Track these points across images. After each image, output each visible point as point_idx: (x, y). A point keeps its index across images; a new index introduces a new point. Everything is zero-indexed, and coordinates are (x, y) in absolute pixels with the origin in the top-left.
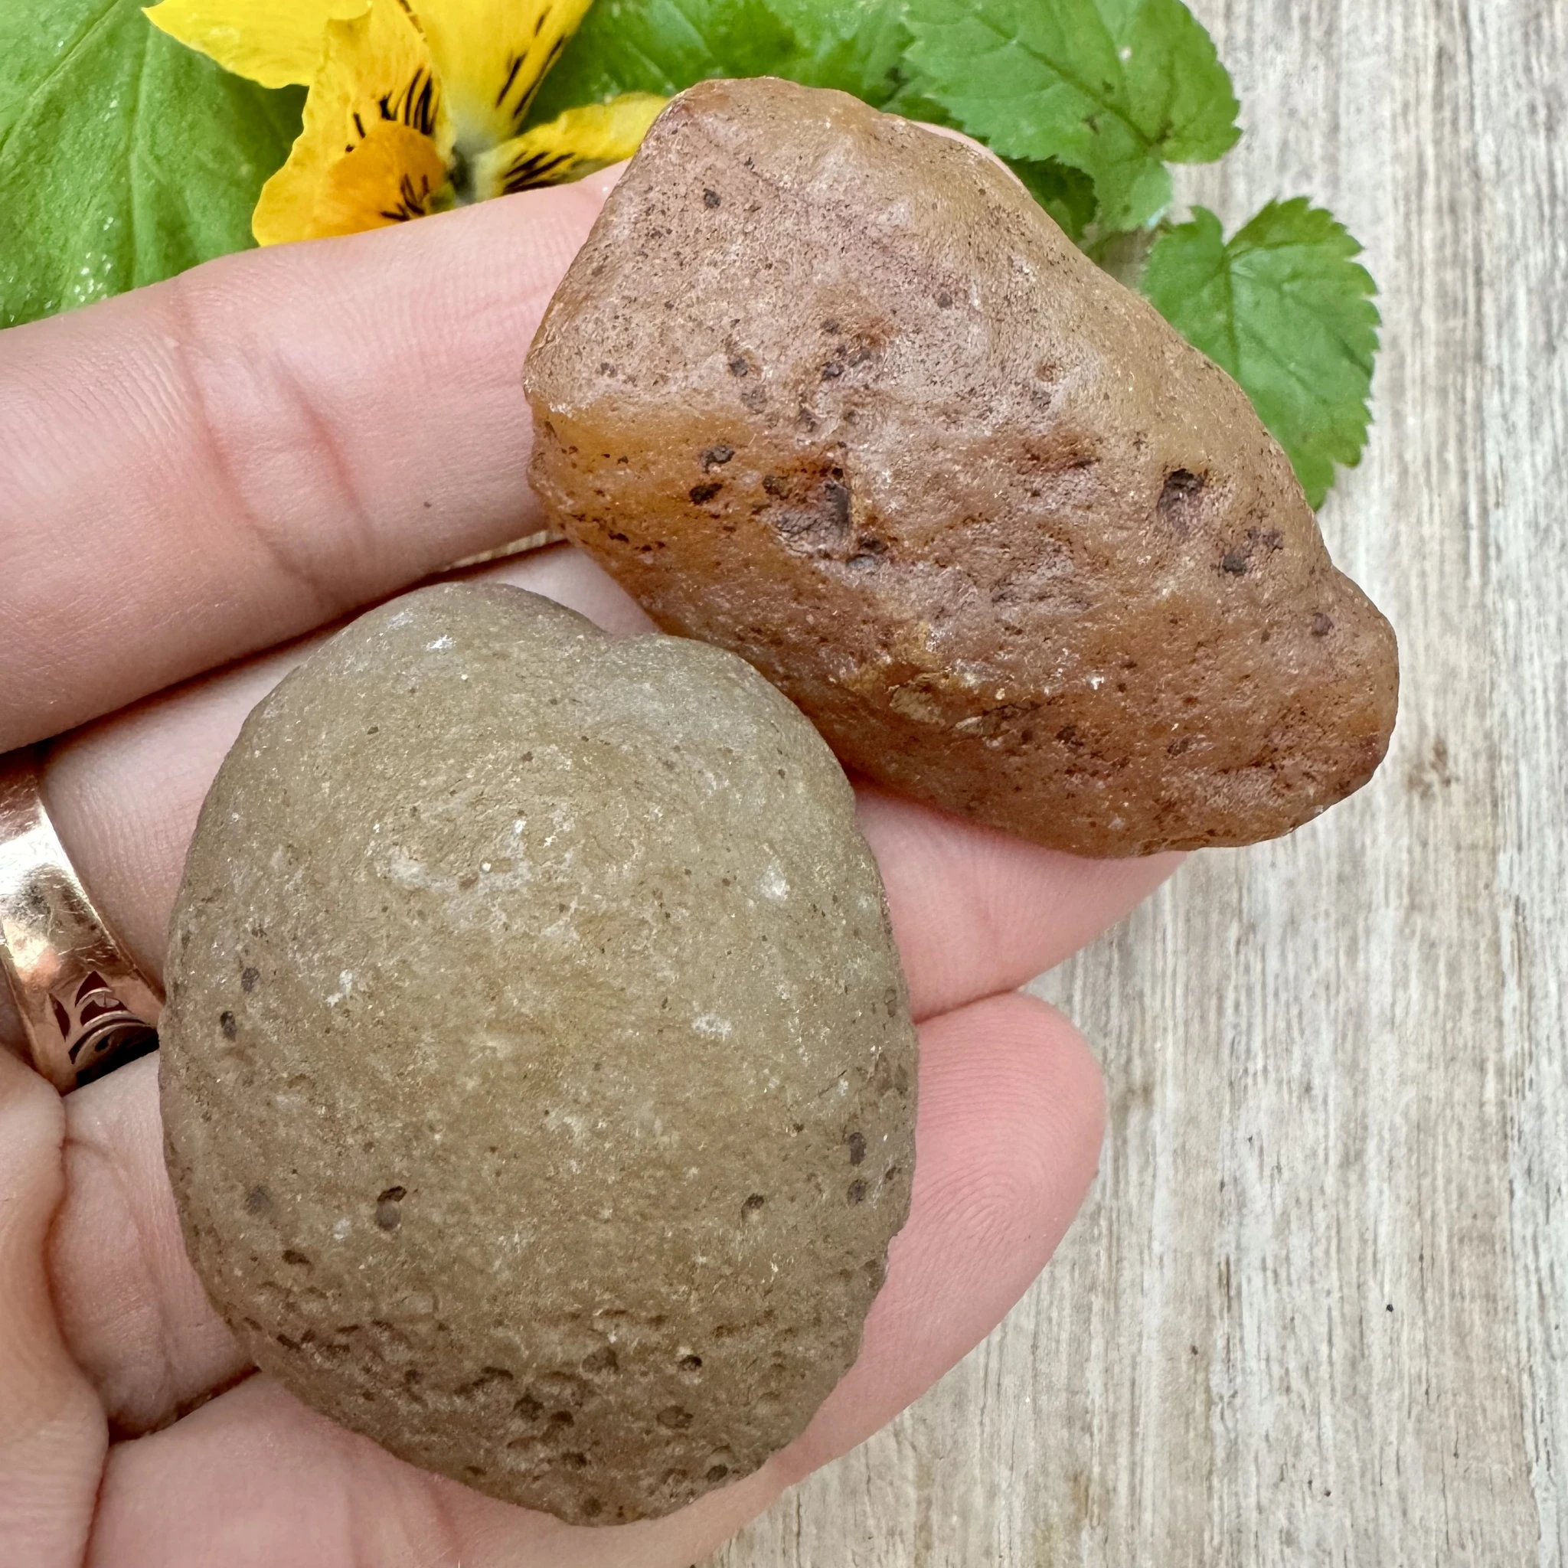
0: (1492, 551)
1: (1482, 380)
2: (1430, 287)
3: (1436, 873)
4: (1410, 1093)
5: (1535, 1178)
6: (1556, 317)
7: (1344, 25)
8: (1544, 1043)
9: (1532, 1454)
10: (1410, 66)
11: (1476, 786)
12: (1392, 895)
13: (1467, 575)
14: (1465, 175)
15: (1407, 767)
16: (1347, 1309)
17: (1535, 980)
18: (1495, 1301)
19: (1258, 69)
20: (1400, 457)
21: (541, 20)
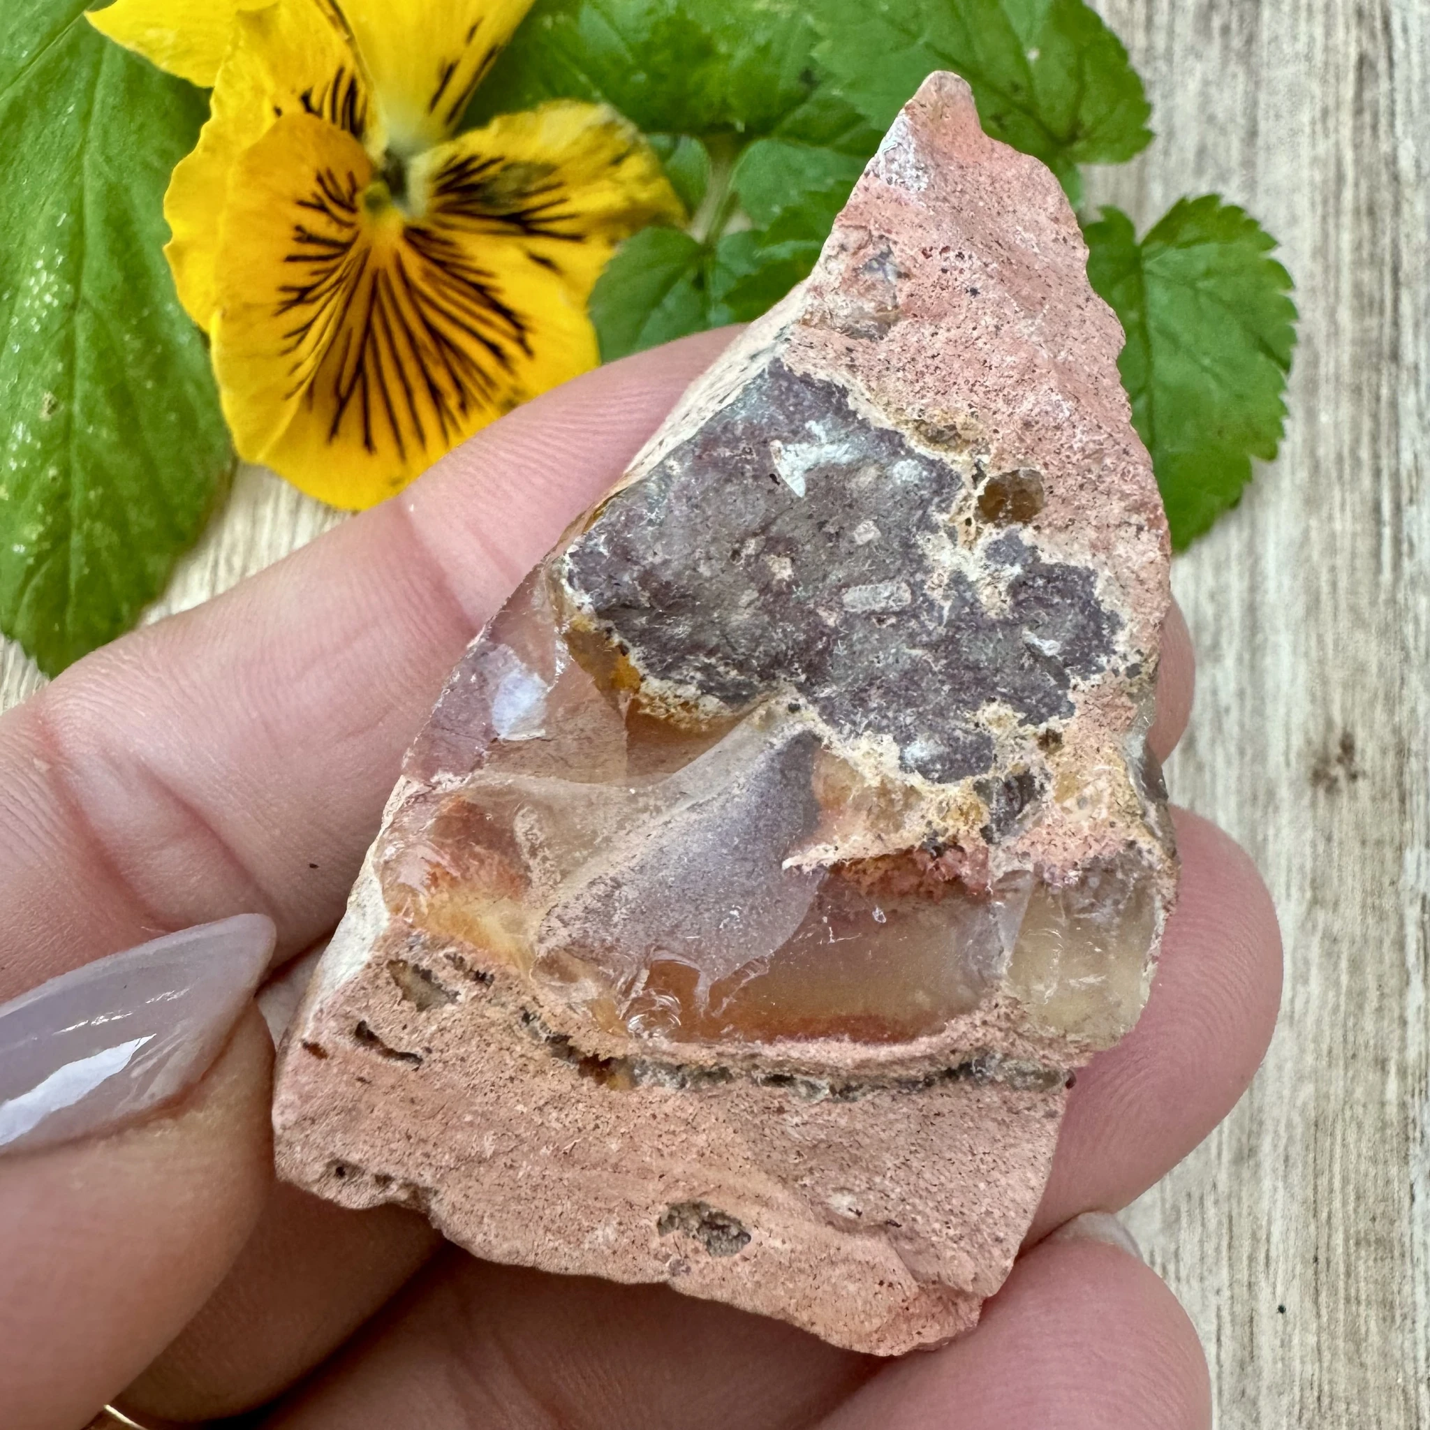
0: (1405, 547)
1: (1397, 377)
2: (1346, 288)
3: (1340, 868)
4: (1308, 1090)
7: (1265, 35)
10: (1330, 73)
11: (1384, 780)
12: (1294, 889)
13: (1378, 570)
14: (1384, 178)
15: (1313, 761)
16: (1238, 1308)
18: (1392, 1307)
19: (1178, 78)
20: (1312, 453)
21: (473, 31)
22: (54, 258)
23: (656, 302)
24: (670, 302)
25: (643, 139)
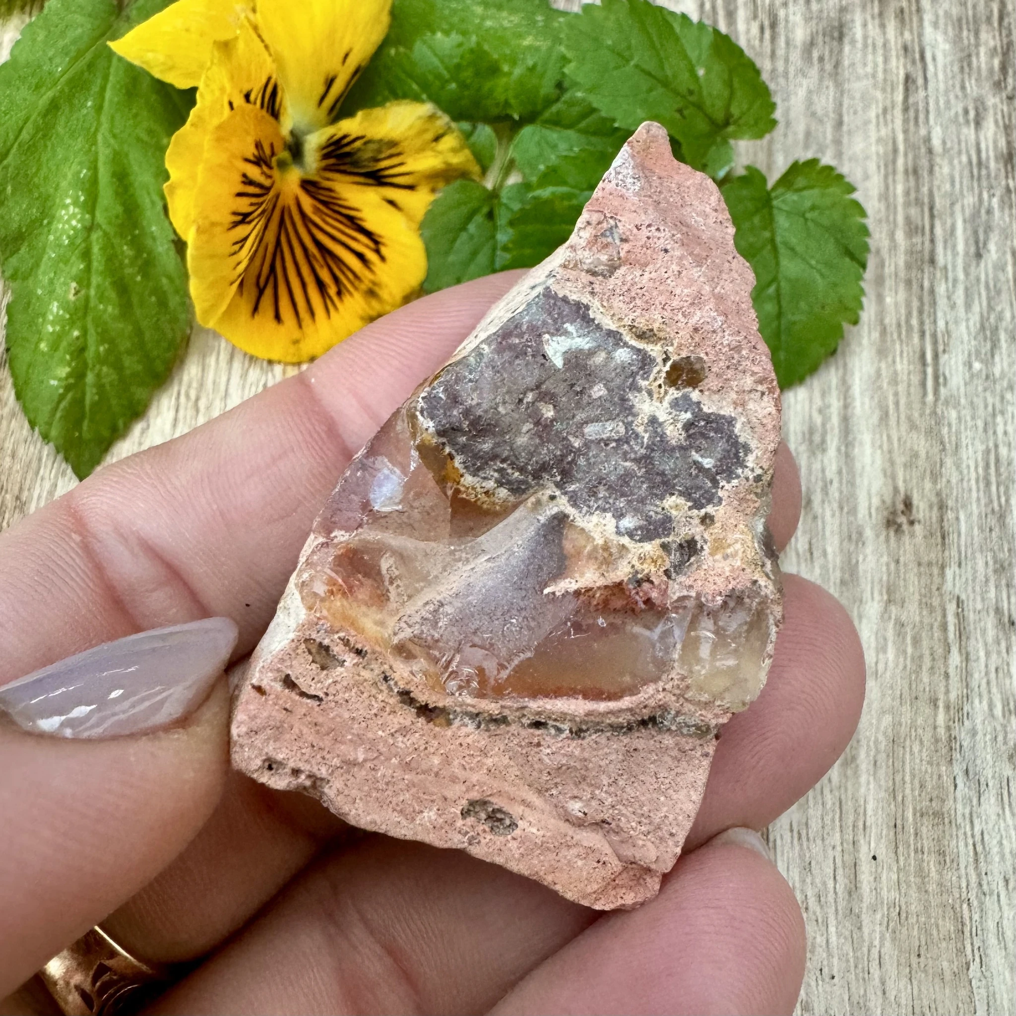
0: (941, 380)
1: (934, 274)
2: (900, 219)
3: (905, 580)
4: (887, 720)
5: (971, 776)
6: (982, 237)
7: (846, 63)
8: (976, 689)
9: (970, 957)
10: (887, 86)
11: (931, 526)
12: (876, 594)
13: (925, 394)
14: (923, 150)
15: (885, 513)
16: (846, 857)
17: (970, 649)
18: (945, 856)
19: (792, 87)
20: (881, 322)
21: (346, 56)
22: (78, 197)
23: (463, 228)
24: (472, 228)
25: (454, 125)
